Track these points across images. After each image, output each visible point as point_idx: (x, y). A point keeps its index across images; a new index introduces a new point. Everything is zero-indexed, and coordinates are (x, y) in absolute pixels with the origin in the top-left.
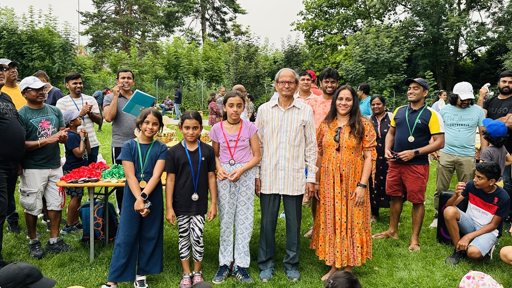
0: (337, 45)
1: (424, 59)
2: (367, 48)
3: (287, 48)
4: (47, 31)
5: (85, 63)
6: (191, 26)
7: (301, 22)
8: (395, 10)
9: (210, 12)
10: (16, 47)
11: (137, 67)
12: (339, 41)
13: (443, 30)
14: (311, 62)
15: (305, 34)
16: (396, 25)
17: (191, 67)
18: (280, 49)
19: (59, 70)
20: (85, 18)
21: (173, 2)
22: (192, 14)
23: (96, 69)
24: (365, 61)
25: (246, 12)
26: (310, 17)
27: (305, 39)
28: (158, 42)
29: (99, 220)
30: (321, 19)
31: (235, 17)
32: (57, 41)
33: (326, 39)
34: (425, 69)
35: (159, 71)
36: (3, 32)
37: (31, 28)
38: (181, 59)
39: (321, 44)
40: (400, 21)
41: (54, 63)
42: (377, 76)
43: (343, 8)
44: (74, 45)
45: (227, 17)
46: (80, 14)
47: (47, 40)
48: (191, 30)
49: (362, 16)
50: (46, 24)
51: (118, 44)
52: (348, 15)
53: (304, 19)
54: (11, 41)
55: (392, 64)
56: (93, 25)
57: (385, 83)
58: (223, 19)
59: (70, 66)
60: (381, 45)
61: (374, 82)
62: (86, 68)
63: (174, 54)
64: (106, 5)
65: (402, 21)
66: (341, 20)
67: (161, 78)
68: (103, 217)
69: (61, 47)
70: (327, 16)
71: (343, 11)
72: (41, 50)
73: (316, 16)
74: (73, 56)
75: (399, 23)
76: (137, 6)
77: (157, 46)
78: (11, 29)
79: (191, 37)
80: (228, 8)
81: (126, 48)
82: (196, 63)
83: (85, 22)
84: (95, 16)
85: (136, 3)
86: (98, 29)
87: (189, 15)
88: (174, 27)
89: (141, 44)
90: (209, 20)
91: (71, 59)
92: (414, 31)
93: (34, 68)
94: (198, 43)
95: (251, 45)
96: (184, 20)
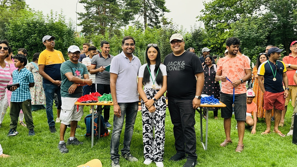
0: (224, 29)
1: (277, 37)
2: (243, 31)
3: (194, 31)
4: (60, 24)
5: (80, 41)
6: (138, 20)
7: (202, 16)
8: (259, 8)
9: (149, 12)
12: (225, 26)
13: (290, 19)
14: (208, 39)
15: (205, 23)
16: (260, 17)
17: (138, 43)
18: (190, 32)
19: (66, 45)
20: (80, 16)
21: (129, 7)
22: (139, 13)
24: (242, 38)
25: (170, 11)
26: (208, 13)
27: (205, 26)
28: (120, 29)
29: (95, 124)
30: (214, 14)
31: (164, 14)
32: (65, 29)
33: (217, 25)
34: (279, 43)
36: (36, 24)
37: (52, 22)
39: (215, 28)
40: (263, 15)
41: (63, 42)
42: (249, 47)
43: (228, 7)
44: (74, 31)
45: (159, 14)
46: (77, 14)
47: (60, 28)
48: (138, 22)
49: (239, 12)
50: (59, 20)
51: (98, 31)
52: (231, 11)
53: (204, 14)
54: (41, 29)
55: (258, 40)
56: (84, 20)
57: (254, 51)
58: (157, 15)
60: (252, 29)
61: (248, 51)
64: (91, 9)
65: (264, 14)
66: (226, 14)
68: (98, 123)
69: (67, 32)
70: (218, 12)
71: (228, 9)
72: (57, 34)
73: (211, 12)
74: (74, 37)
75: (262, 16)
76: (108, 9)
77: (119, 32)
78: (41, 23)
79: (138, 26)
80: (160, 9)
81: (102, 33)
82: (141, 40)
83: (80, 18)
84: (85, 15)
85: (108, 7)
86: (87, 22)
87: (137, 13)
88: (129, 20)
89: (110, 30)
90: (148, 16)
91: (73, 39)
92: (272, 20)
94: (142, 29)
95: (173, 30)
96: (134, 17)
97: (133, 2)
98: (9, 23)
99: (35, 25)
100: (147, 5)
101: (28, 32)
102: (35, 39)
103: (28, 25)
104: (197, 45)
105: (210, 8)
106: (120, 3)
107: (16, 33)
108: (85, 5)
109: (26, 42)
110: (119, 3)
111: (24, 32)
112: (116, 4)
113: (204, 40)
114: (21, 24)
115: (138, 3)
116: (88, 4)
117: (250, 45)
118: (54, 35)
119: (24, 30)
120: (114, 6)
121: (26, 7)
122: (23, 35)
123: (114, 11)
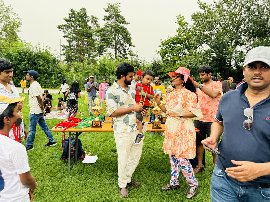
0: (176, 61)
1: (216, 67)
2: (191, 62)
3: (153, 62)
4: (46, 53)
5: (63, 68)
6: (110, 52)
7: (160, 51)
8: (202, 45)
9: (119, 46)
10: (32, 60)
11: (87, 70)
12: (177, 59)
13: (224, 55)
14: (164, 68)
15: (162, 56)
16: (202, 52)
17: (111, 70)
18: (150, 62)
19: (51, 71)
20: (63, 48)
21: (102, 41)
22: (111, 47)
23: (68, 70)
24: (190, 68)
25: (135, 46)
26: (164, 48)
27: (162, 58)
28: (95, 59)
30: (169, 49)
31: (130, 48)
32: (51, 58)
33: (171, 58)
34: (217, 72)
35: (96, 72)
37: (39, 52)
38: (106, 66)
39: (169, 60)
40: (205, 51)
41: (49, 68)
42: (195, 75)
43: (179, 44)
44: (58, 59)
45: (126, 48)
46: (61, 46)
47: (46, 57)
48: (110, 54)
49: (187, 48)
50: (46, 50)
51: (78, 60)
52: (181, 47)
53: (161, 49)
54: (30, 58)
56: (67, 51)
57: (199, 78)
58: (125, 49)
59: (56, 69)
60: (197, 61)
62: (63, 70)
63: (103, 64)
64: (72, 42)
65: (205, 50)
66: (178, 49)
67: (97, 75)
69: (52, 60)
70: (171, 48)
72: (43, 61)
73: (167, 48)
74: (58, 64)
75: (204, 52)
76: (86, 43)
77: (95, 61)
78: (30, 52)
79: (110, 57)
80: (127, 44)
81: (81, 61)
82: (113, 68)
83: (63, 50)
84: (67, 47)
85: (86, 41)
86: (69, 53)
87: (109, 47)
88: (103, 52)
89: (88, 59)
90: (118, 49)
91: (57, 66)
92: (211, 55)
93: (40, 70)
94: (113, 59)
95: (138, 60)
96: (107, 49)
97: (106, 38)
98: (3, 52)
99: (25, 54)
100: (117, 40)
101: (19, 59)
102: (26, 66)
103: (20, 54)
104: (156, 73)
105: (165, 44)
106: (96, 38)
108: (68, 39)
109: (17, 67)
110: (94, 39)
111: (16, 59)
112: (93, 39)
113: (161, 69)
114: (13, 53)
115: (110, 39)
116: (70, 38)
117: (196, 73)
119: (15, 58)
120: (91, 41)
121: (18, 40)
122: (15, 62)
123: (91, 44)
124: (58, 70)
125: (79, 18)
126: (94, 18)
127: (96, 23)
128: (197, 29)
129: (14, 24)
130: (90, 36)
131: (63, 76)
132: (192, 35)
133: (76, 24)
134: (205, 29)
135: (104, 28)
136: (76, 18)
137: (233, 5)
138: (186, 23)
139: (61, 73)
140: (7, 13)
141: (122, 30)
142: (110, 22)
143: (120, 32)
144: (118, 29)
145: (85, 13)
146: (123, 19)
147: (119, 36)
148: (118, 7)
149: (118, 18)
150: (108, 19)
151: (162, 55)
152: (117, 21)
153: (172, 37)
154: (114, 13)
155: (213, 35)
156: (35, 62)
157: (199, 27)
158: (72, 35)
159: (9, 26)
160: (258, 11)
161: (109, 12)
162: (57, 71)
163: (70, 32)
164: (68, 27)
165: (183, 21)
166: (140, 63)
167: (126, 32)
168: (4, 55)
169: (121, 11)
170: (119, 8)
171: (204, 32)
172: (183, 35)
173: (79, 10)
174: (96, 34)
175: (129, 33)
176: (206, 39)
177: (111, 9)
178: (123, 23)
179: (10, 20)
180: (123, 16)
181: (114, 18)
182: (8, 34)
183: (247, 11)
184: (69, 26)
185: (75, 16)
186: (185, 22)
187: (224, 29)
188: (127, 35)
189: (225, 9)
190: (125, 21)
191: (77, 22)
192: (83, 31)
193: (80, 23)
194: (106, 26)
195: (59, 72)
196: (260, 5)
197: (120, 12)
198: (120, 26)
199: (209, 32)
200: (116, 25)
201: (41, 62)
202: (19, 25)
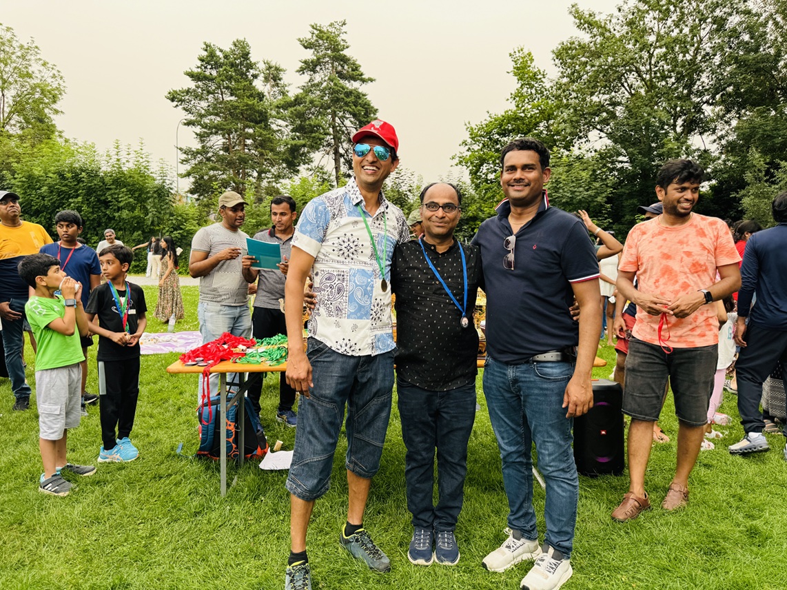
2: (558, 185)
4: (138, 172)
5: (187, 212)
7: (464, 155)
8: (587, 137)
9: (345, 145)
10: (99, 193)
14: (478, 205)
15: (471, 170)
16: (590, 155)
19: (153, 222)
20: (185, 156)
21: (297, 134)
22: (322, 149)
23: (201, 220)
24: (555, 202)
26: (476, 147)
27: (470, 177)
28: (279, 185)
30: (490, 150)
32: (151, 185)
36: (81, 174)
37: (118, 168)
39: (492, 182)
40: (596, 151)
41: (147, 215)
44: (171, 189)
46: (179, 151)
47: (138, 183)
48: (321, 169)
50: (136, 163)
53: (468, 150)
54: (91, 186)
55: (592, 205)
56: (196, 165)
59: (167, 216)
60: (577, 180)
62: (188, 219)
64: (212, 139)
65: (598, 150)
69: (155, 192)
70: (498, 146)
72: (130, 196)
73: (484, 146)
74: (171, 203)
75: (593, 154)
76: (251, 140)
77: (277, 190)
78: (91, 171)
79: (322, 177)
83: (185, 161)
84: (198, 153)
85: (250, 136)
87: (318, 149)
88: (299, 165)
89: (257, 187)
90: (343, 156)
91: (169, 208)
92: (616, 163)
93: (121, 219)
94: (330, 185)
95: (402, 184)
96: (311, 156)
97: (307, 122)
98: (13, 173)
100: (340, 130)
101: (61, 192)
103: (61, 176)
105: (481, 136)
106: (277, 125)
107: (30, 195)
108: (198, 129)
110: (274, 127)
111: (52, 192)
112: (270, 129)
113: (470, 208)
114: (43, 174)
115: (318, 126)
116: (203, 127)
118: (125, 198)
119: (50, 187)
120: (264, 133)
121: (55, 136)
122: (49, 200)
123: (265, 144)
124: (171, 218)
125: (228, 68)
126: (270, 67)
127: (279, 82)
128: (573, 89)
129: (43, 92)
130: (261, 119)
131: (187, 236)
132: (558, 107)
133: (220, 87)
134: (595, 87)
135: (300, 96)
136: (221, 69)
137: (674, 17)
138: (540, 73)
139: (181, 229)
140: (24, 63)
141: (352, 98)
142: (318, 78)
143: (347, 104)
144: (342, 96)
145: (246, 56)
146: (356, 68)
147: (345, 117)
148: (339, 35)
149: (342, 66)
150: (311, 71)
151: (471, 168)
152: (337, 73)
153: (499, 116)
154: (329, 52)
155: (619, 104)
156: (107, 199)
157: (576, 84)
158: (209, 117)
159: (29, 98)
160: (750, 29)
161: (316, 49)
162: (170, 222)
163: (205, 110)
164: (198, 96)
165: (529, 66)
166: (410, 191)
167: (365, 104)
168: (18, 180)
169: (348, 44)
170: (343, 36)
171: (591, 96)
172: (530, 107)
173: (228, 47)
174: (278, 113)
175: (373, 107)
176: (597, 116)
177: (321, 42)
178: (355, 80)
179: (32, 82)
180: (354, 59)
181: (330, 65)
182: (28, 122)
183: (717, 30)
184: (202, 94)
185: (216, 63)
186: (536, 70)
187: (650, 86)
188: (367, 114)
189: (651, 29)
190: (362, 75)
191: (223, 81)
192: (241, 105)
193: (233, 83)
194: (307, 90)
195: (174, 225)
196: (754, 12)
197: (347, 47)
198: (347, 89)
199: (607, 96)
200: (335, 84)
201: (122, 199)
202: (59, 96)
